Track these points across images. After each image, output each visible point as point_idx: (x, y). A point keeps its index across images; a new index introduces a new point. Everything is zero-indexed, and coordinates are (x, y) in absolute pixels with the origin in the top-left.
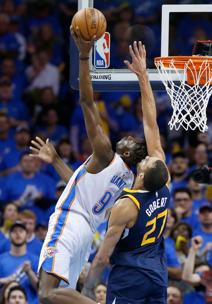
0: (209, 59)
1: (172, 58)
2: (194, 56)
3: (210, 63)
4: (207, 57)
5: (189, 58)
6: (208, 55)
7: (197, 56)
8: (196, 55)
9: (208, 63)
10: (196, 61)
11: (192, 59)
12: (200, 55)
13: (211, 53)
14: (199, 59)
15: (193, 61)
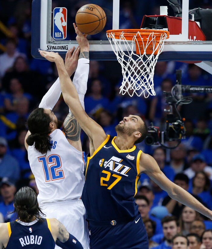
0: (155, 32)
1: (121, 31)
2: (141, 29)
3: (156, 35)
4: (154, 30)
5: (137, 31)
6: (154, 28)
7: (145, 29)
8: (144, 28)
9: (154, 35)
10: (143, 33)
11: (140, 31)
12: (147, 28)
13: (158, 26)
14: (147, 31)
15: (140, 33)
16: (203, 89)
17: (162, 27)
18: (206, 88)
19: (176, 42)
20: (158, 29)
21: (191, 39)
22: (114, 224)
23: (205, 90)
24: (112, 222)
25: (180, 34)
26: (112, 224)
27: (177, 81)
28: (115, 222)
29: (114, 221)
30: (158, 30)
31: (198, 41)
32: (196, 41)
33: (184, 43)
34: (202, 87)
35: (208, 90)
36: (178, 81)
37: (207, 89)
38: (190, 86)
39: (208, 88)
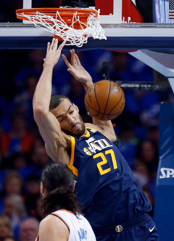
0: (79, 11)
1: (36, 11)
2: (61, 7)
3: (80, 15)
4: (76, 8)
5: (56, 10)
6: (77, 6)
7: (65, 8)
8: (64, 6)
9: (77, 15)
10: (63, 13)
11: (60, 11)
12: (68, 6)
13: (82, 4)
14: (68, 11)
15: (60, 13)
16: (137, 86)
17: (87, 5)
18: (142, 84)
19: (106, 24)
20: (82, 7)
21: (125, 20)
22: (120, 230)
23: (140, 88)
24: (117, 229)
25: (111, 14)
26: (117, 230)
27: (104, 75)
28: (121, 227)
29: (119, 227)
30: (83, 9)
31: (134, 23)
32: (131, 23)
33: (116, 26)
34: (136, 84)
35: (144, 87)
36: (106, 76)
37: (142, 86)
38: (120, 82)
39: (144, 84)
